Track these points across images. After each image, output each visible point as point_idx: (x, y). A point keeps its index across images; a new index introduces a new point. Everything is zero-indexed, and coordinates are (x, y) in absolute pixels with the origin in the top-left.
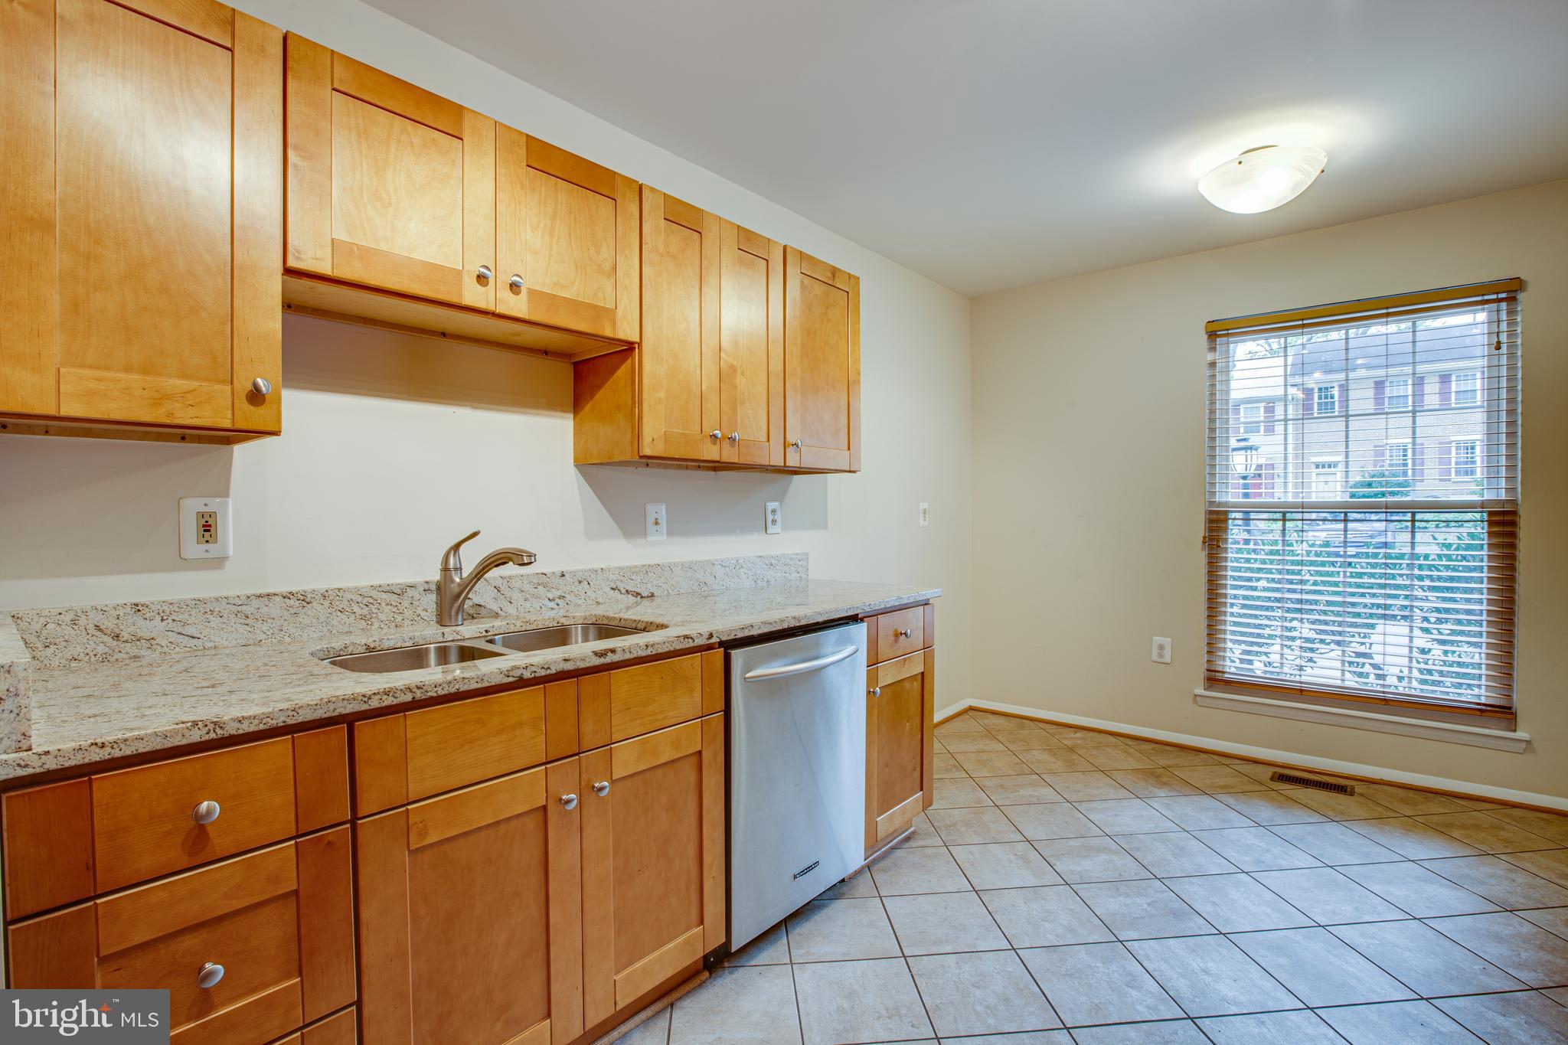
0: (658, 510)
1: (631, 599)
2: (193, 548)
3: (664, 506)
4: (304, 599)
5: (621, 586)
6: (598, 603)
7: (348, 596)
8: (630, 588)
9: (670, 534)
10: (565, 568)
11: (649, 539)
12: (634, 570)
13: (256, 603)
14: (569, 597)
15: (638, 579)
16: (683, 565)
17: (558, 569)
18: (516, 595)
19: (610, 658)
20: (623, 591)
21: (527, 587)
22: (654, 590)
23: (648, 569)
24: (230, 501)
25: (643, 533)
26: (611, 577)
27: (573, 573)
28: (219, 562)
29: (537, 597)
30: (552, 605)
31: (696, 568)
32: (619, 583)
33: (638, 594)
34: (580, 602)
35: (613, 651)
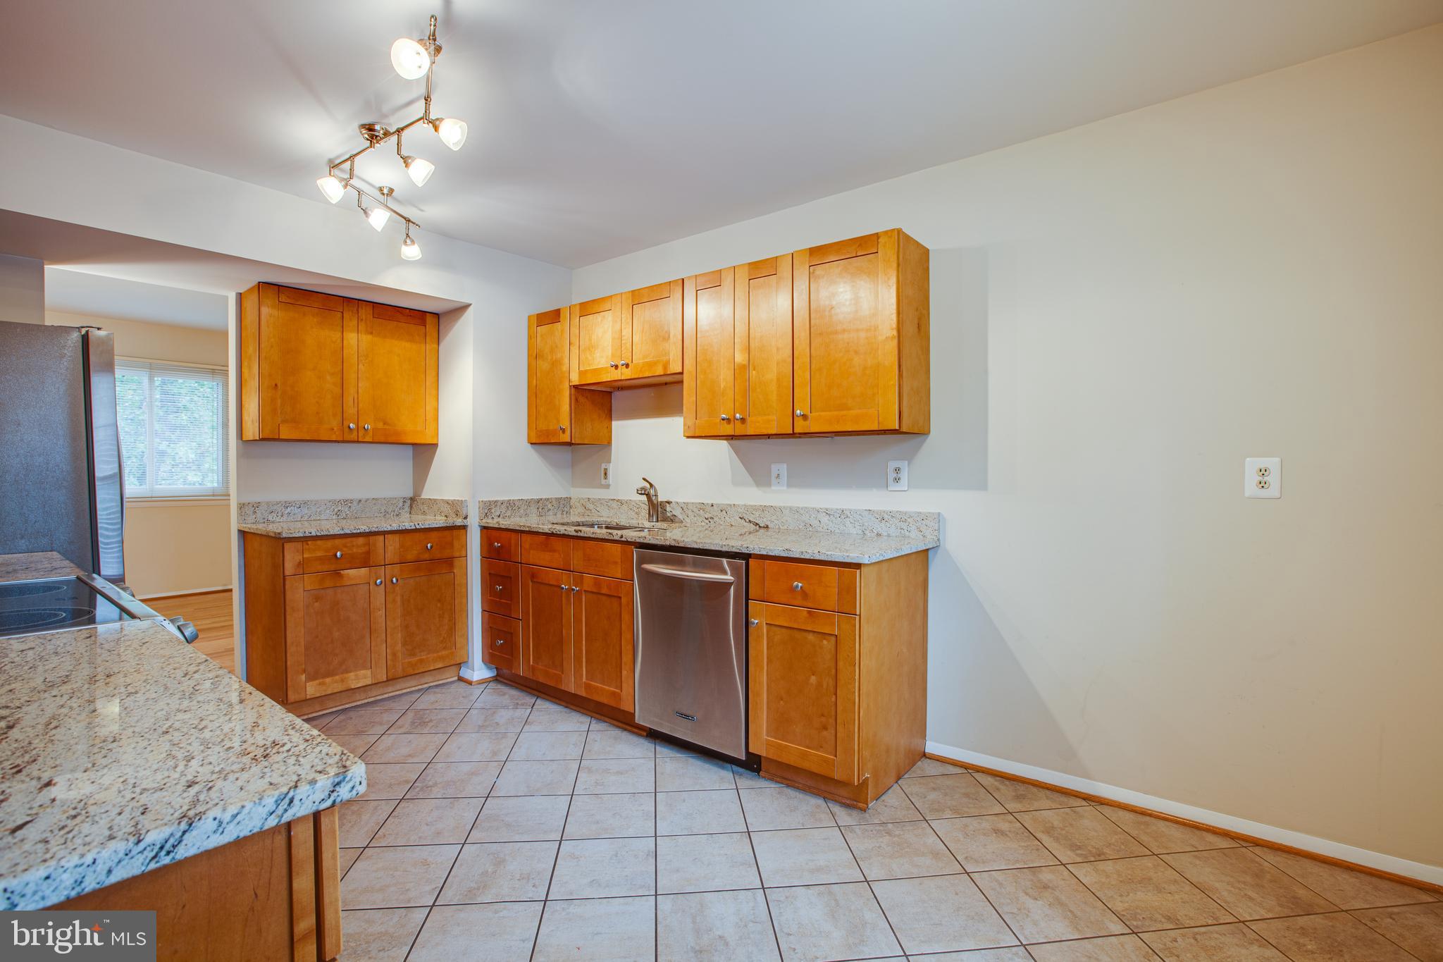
0: (783, 469)
1: (752, 527)
2: (603, 482)
3: (785, 466)
4: (621, 502)
5: (746, 517)
6: (732, 525)
7: (633, 503)
8: (751, 520)
9: (789, 485)
10: (714, 502)
11: (773, 488)
12: (755, 508)
13: (611, 502)
14: (715, 519)
15: (757, 514)
16: (791, 508)
17: (710, 502)
18: (690, 513)
19: (579, 534)
20: (747, 521)
21: (695, 510)
22: (768, 523)
23: (764, 509)
24: (611, 464)
25: (769, 484)
26: (739, 510)
27: (718, 505)
28: (608, 486)
29: (699, 516)
30: (707, 521)
31: (802, 512)
32: (744, 515)
33: (757, 524)
34: (721, 523)
35: (580, 531)
